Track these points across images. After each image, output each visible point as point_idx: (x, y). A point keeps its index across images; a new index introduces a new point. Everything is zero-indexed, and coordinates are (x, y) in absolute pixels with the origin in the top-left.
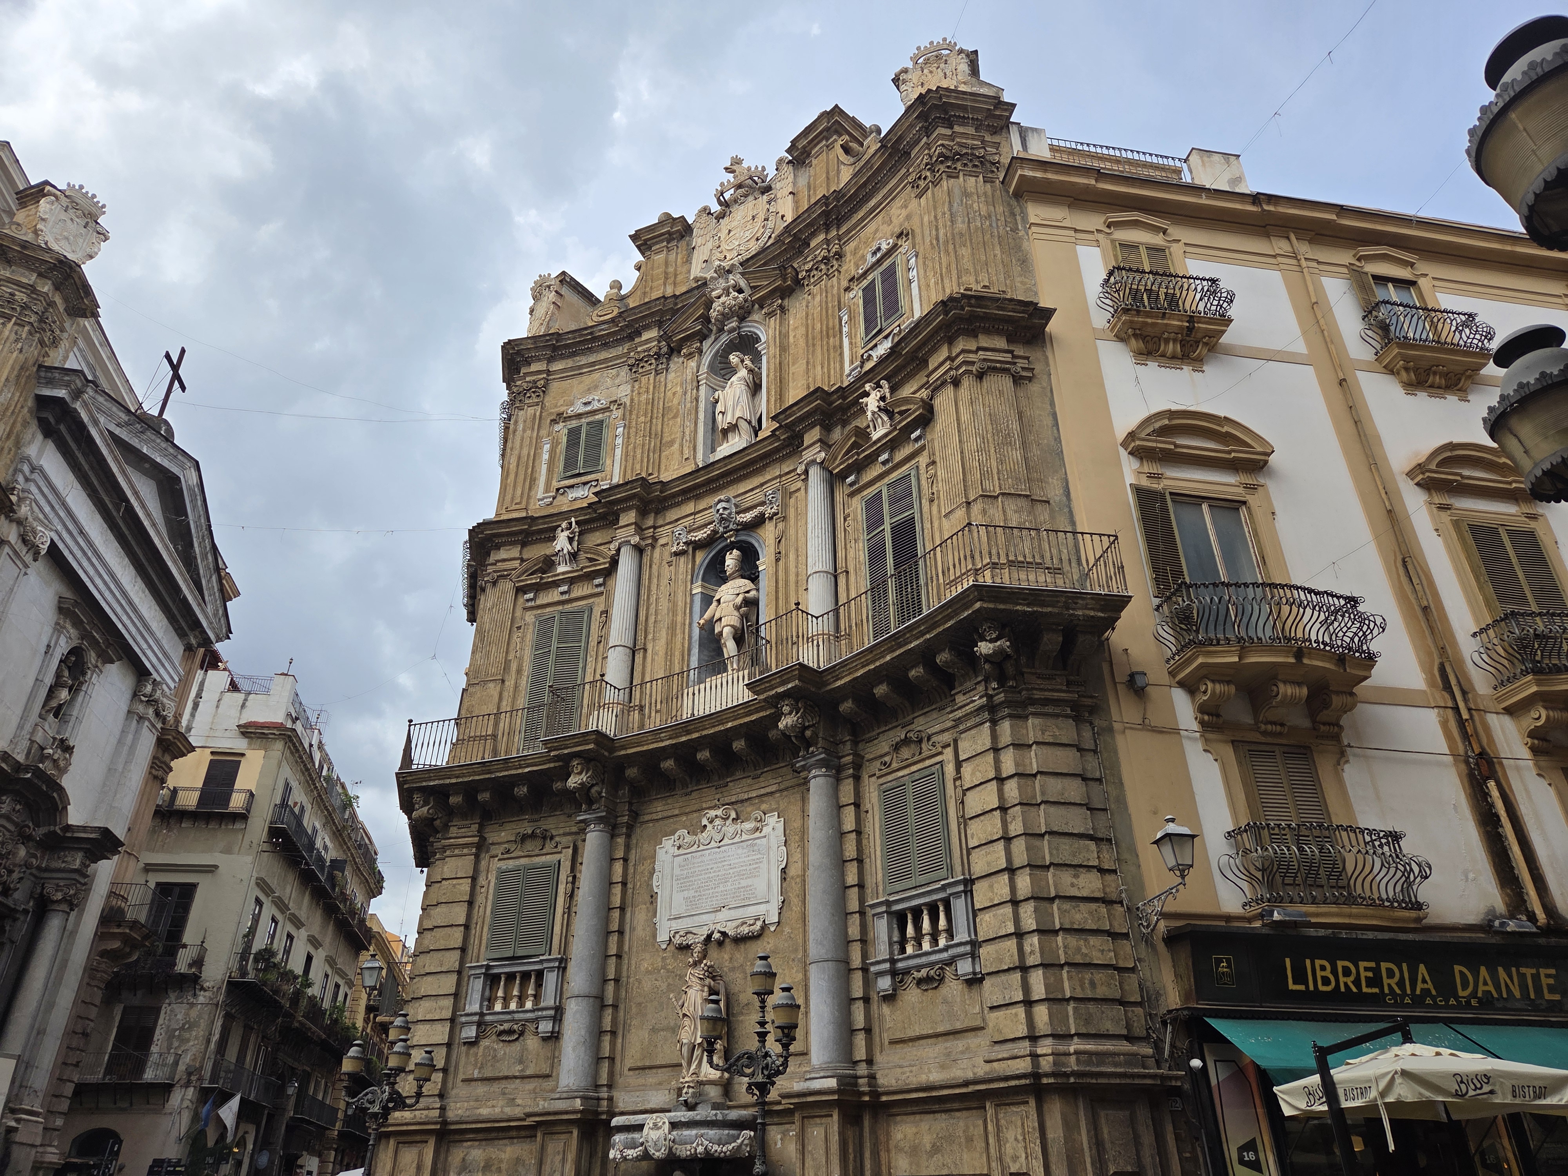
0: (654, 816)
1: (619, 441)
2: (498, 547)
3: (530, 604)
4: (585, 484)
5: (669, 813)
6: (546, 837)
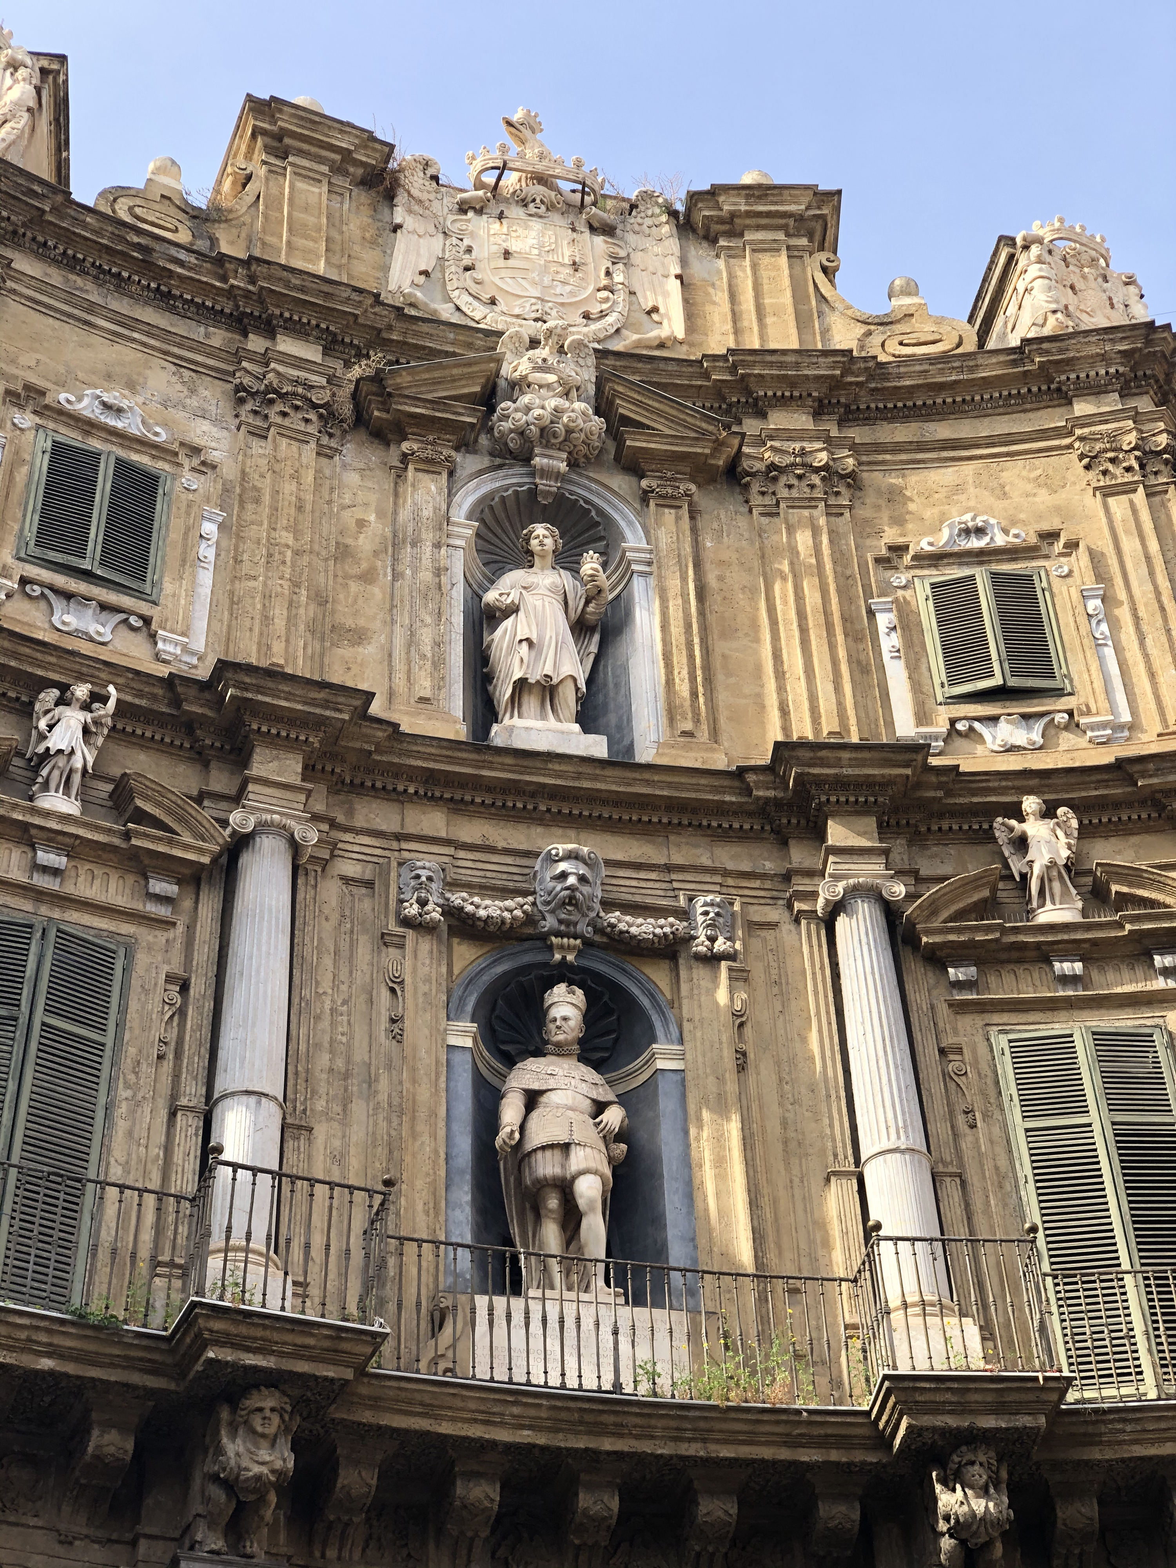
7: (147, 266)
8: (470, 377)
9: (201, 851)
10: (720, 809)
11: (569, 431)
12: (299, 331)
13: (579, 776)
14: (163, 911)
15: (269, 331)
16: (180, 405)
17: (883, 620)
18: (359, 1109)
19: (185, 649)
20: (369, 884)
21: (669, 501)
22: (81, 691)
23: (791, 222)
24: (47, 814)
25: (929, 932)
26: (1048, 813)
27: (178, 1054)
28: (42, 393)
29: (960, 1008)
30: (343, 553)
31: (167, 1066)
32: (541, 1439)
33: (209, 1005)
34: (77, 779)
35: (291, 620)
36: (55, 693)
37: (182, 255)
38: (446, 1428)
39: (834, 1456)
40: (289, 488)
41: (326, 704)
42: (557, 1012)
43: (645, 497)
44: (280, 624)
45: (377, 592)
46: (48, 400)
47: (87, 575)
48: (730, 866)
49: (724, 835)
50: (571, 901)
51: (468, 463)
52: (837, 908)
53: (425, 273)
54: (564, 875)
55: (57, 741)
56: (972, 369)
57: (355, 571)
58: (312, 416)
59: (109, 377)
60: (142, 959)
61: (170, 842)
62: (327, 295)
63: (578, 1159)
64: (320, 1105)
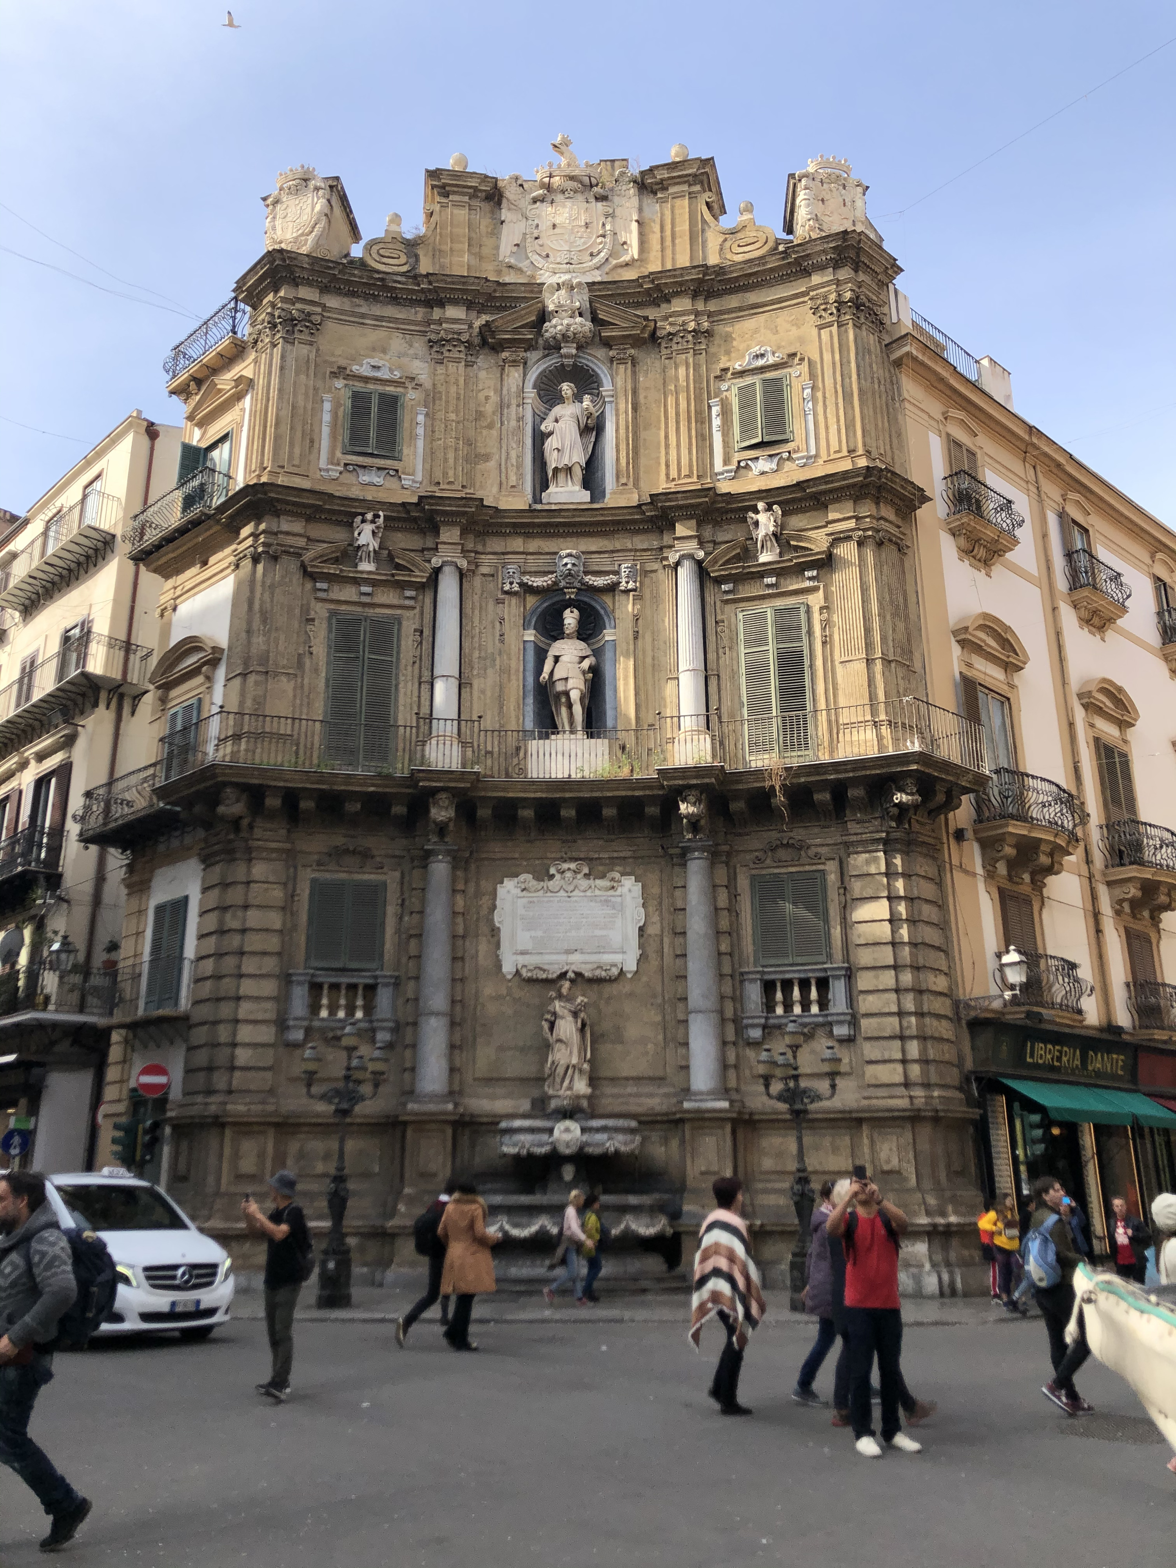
0: (492, 856)
1: (420, 431)
2: (277, 514)
3: (321, 595)
4: (379, 469)
5: (510, 855)
6: (366, 855)
7: (385, 287)
8: (530, 313)
9: (422, 577)
10: (634, 522)
11: (575, 334)
12: (455, 302)
13: (574, 516)
14: (411, 603)
15: (441, 304)
16: (405, 355)
17: (715, 410)
18: (490, 671)
19: (414, 481)
20: (493, 575)
21: (622, 361)
22: (369, 516)
23: (691, 178)
24: (362, 572)
25: (713, 572)
26: (769, 508)
27: (421, 659)
28: (345, 368)
29: (727, 602)
30: (479, 415)
31: (417, 665)
32: (544, 795)
33: (431, 639)
34: (372, 554)
35: (456, 459)
36: (360, 517)
37: (399, 278)
38: (511, 795)
39: (648, 792)
40: (453, 389)
41: (465, 506)
42: (566, 622)
43: (612, 360)
44: (451, 461)
45: (494, 433)
46: (348, 372)
47: (371, 455)
48: (640, 547)
49: (638, 532)
50: (570, 574)
51: (533, 356)
52: (678, 564)
53: (517, 245)
54: (566, 564)
55: (362, 541)
56: (764, 264)
57: (485, 424)
58: (462, 349)
59: (374, 349)
60: (405, 623)
61: (410, 576)
62: (464, 283)
63: (571, 684)
64: (475, 672)
